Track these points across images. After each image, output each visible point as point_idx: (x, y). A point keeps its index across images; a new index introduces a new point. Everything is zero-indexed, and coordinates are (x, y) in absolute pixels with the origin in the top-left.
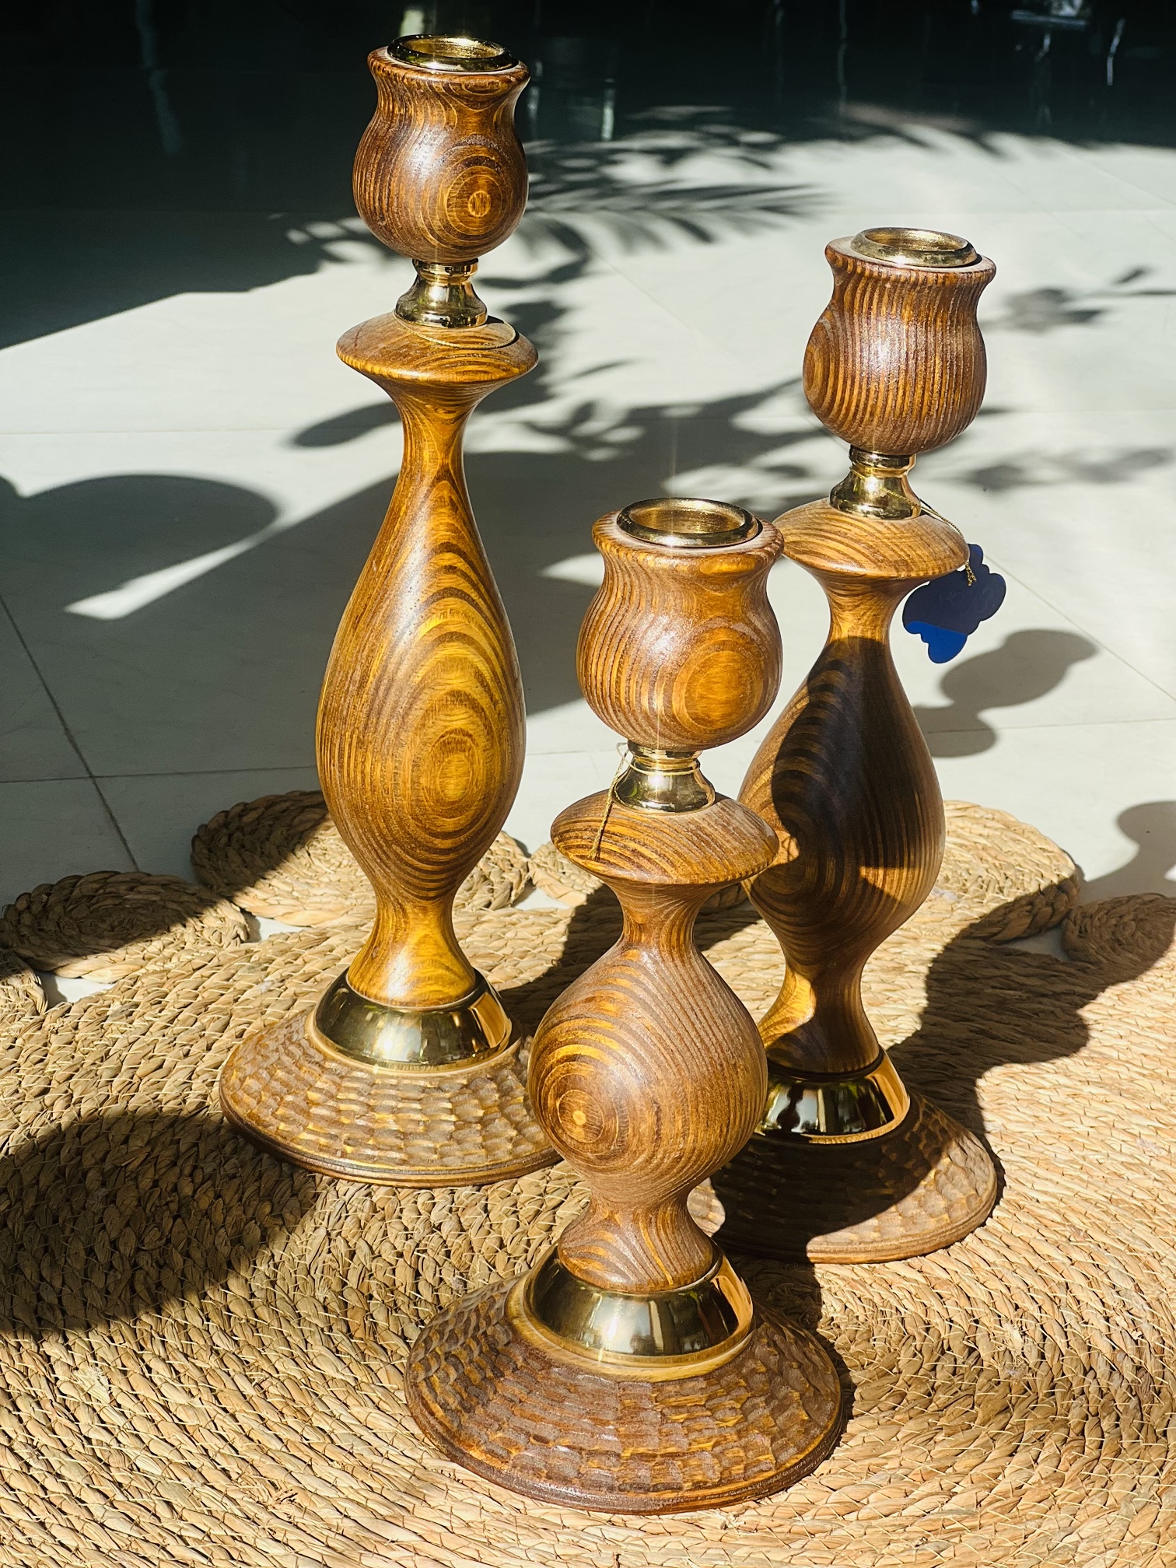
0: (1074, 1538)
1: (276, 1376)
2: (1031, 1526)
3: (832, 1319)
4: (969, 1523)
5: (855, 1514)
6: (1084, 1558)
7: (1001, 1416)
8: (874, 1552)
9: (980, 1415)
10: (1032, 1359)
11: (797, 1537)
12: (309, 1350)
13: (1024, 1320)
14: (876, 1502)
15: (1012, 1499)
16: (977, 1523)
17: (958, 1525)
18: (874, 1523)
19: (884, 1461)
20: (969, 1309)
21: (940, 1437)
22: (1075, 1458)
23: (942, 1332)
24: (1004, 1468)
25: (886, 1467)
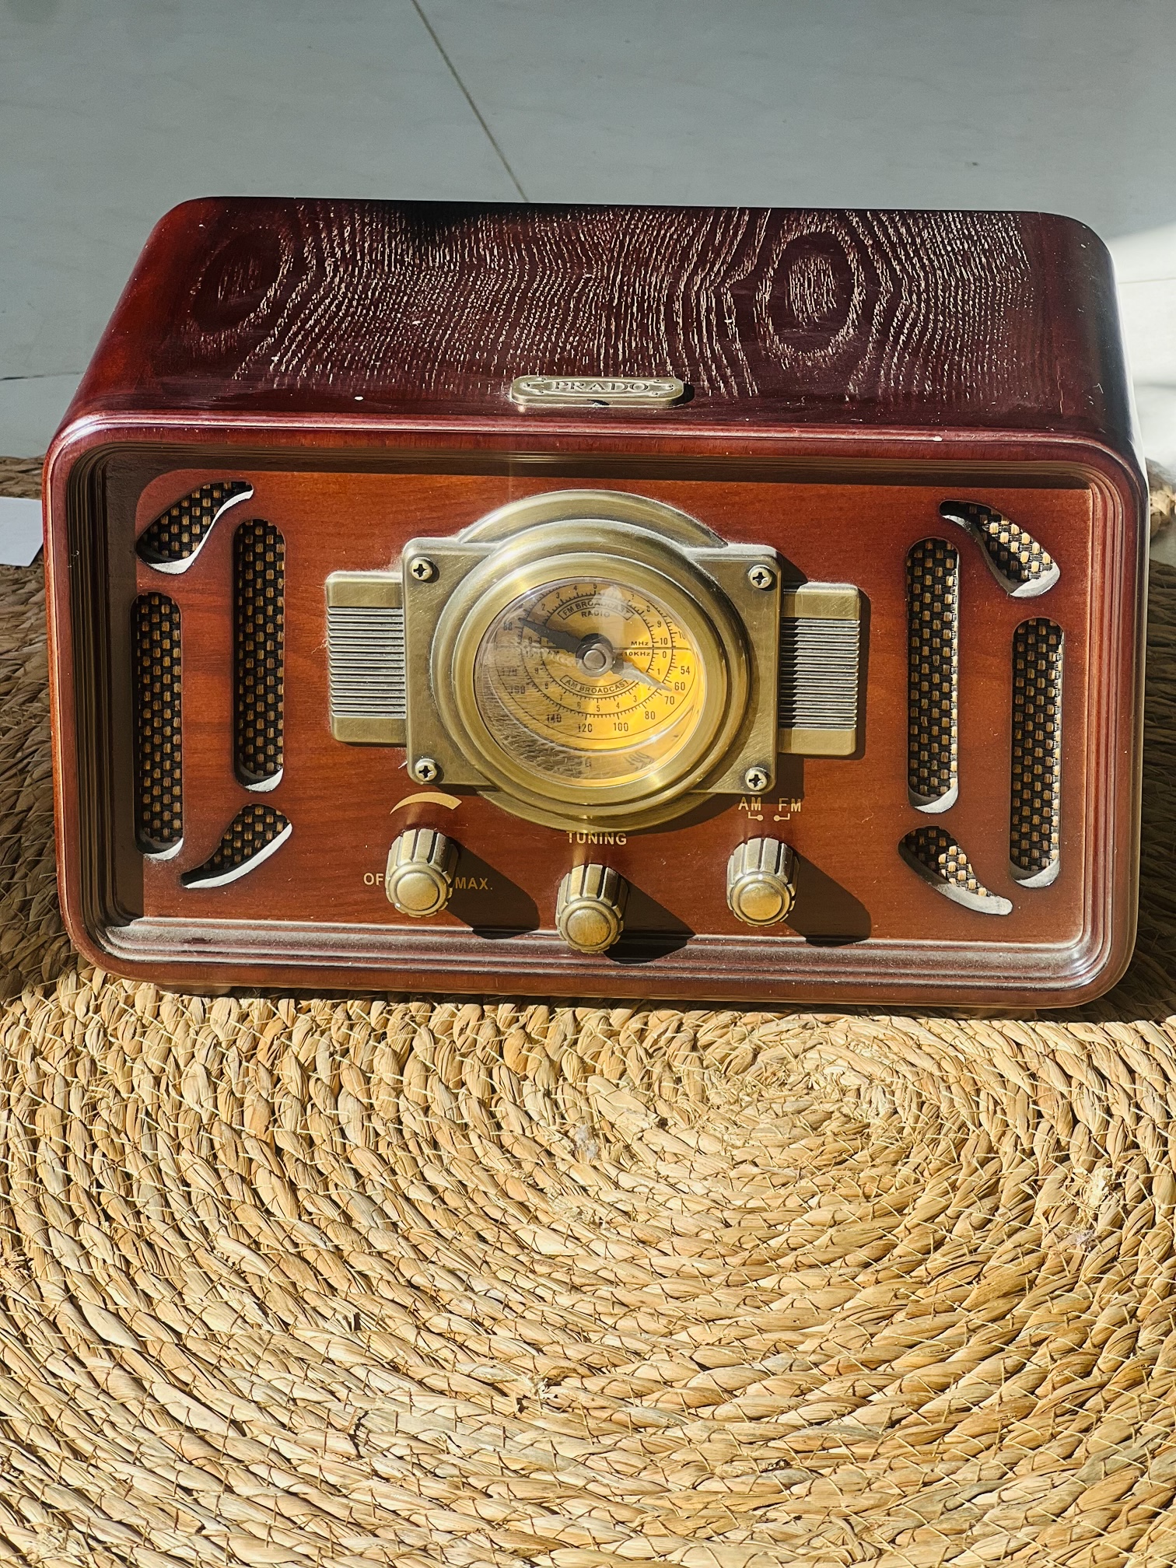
0: (992, 1498)
1: (125, 1095)
2: (940, 1469)
3: (868, 1126)
4: (858, 1450)
5: (712, 1408)
6: (988, 1530)
7: (1001, 1302)
8: (703, 1469)
9: (973, 1295)
10: (1102, 1226)
11: (614, 1427)
12: (187, 1069)
13: (1127, 1167)
14: (754, 1398)
15: (940, 1425)
16: (872, 1451)
17: (843, 1450)
18: (728, 1426)
19: (801, 1338)
20: (1064, 1140)
21: (900, 1316)
22: (1069, 1381)
23: (1005, 1168)
24: (957, 1378)
25: (801, 1348)
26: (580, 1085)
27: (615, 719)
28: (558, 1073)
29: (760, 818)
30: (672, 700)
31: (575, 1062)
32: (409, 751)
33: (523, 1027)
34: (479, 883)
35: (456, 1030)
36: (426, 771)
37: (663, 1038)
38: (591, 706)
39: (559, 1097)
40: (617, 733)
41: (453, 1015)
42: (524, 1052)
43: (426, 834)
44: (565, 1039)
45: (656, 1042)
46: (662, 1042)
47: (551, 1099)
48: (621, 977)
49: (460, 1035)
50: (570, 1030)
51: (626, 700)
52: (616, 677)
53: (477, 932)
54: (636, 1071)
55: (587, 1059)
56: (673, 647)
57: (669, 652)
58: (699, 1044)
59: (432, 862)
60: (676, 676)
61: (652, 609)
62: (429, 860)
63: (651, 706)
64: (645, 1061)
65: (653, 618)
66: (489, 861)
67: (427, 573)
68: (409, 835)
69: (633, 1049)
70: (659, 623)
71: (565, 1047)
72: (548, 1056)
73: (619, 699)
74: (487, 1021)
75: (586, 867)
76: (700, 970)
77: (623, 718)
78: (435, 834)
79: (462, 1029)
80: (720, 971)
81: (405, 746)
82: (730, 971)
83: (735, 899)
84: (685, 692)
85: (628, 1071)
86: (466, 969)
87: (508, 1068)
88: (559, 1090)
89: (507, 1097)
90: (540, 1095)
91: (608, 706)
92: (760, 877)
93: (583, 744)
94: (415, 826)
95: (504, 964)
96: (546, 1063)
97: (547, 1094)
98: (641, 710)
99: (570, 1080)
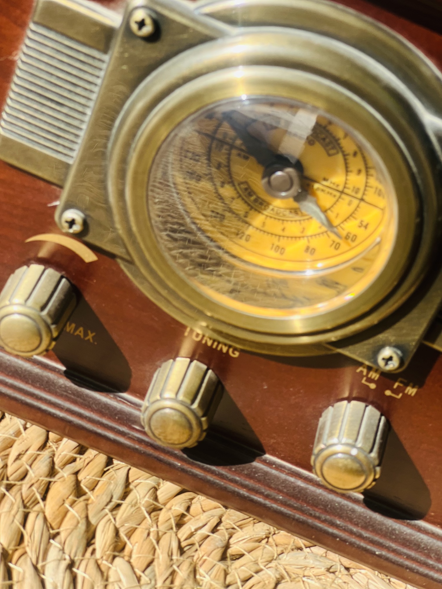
26: (104, 564)
27: (275, 240)
28: (90, 539)
29: (373, 386)
30: (337, 246)
31: (111, 533)
32: (65, 194)
33: (76, 473)
34: (86, 334)
35: (14, 452)
36: (72, 223)
37: (199, 532)
38: (258, 220)
39: (80, 572)
40: (272, 253)
41: (18, 434)
42: (67, 505)
43: (52, 274)
44: (110, 501)
45: (191, 535)
46: (196, 538)
47: (72, 572)
48: (183, 470)
49: (15, 461)
50: (118, 491)
51: (293, 228)
52: (295, 205)
53: (67, 374)
54: (163, 567)
55: (122, 535)
56: (362, 200)
57: (356, 202)
58: (230, 551)
59: (45, 313)
60: (351, 226)
61: (359, 156)
62: (43, 308)
63: (314, 243)
64: (174, 557)
65: (356, 163)
66: (103, 320)
67: (148, 29)
68: (36, 269)
69: (166, 537)
70: (359, 172)
71: (107, 511)
72: (87, 517)
73: (288, 225)
74: (46, 453)
75: (191, 361)
76: (257, 492)
77: (283, 242)
78: (62, 277)
79: (20, 455)
80: (275, 500)
81: (61, 187)
82: (284, 504)
83: (320, 459)
84: (353, 244)
85: (155, 563)
86: (44, 407)
87: (45, 519)
88: (84, 563)
89: (32, 555)
90: (64, 564)
91: (276, 227)
92: (354, 452)
93: (235, 250)
94: (46, 262)
95: (80, 416)
96: (82, 527)
97: (71, 565)
98: (302, 243)
99: (98, 555)
